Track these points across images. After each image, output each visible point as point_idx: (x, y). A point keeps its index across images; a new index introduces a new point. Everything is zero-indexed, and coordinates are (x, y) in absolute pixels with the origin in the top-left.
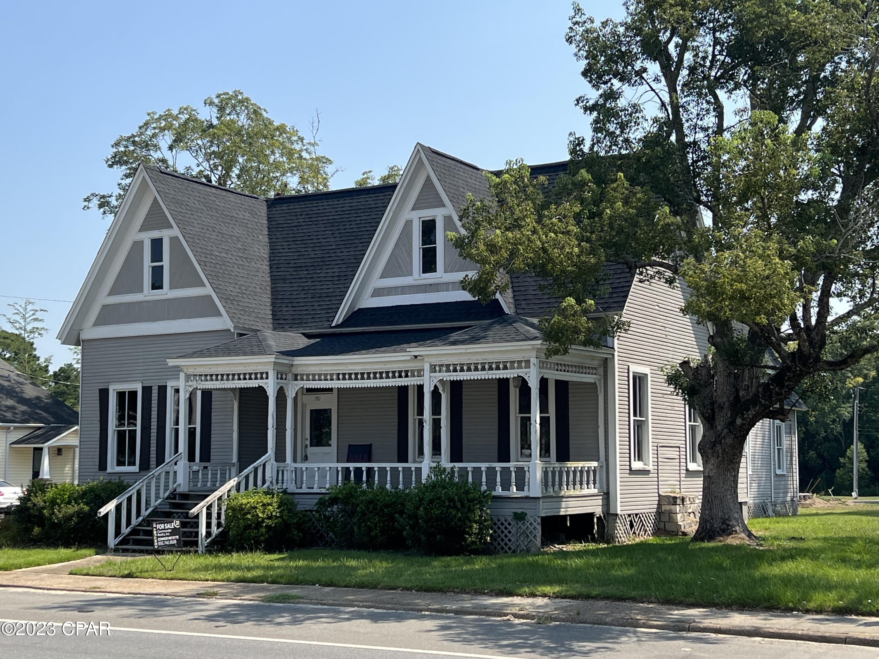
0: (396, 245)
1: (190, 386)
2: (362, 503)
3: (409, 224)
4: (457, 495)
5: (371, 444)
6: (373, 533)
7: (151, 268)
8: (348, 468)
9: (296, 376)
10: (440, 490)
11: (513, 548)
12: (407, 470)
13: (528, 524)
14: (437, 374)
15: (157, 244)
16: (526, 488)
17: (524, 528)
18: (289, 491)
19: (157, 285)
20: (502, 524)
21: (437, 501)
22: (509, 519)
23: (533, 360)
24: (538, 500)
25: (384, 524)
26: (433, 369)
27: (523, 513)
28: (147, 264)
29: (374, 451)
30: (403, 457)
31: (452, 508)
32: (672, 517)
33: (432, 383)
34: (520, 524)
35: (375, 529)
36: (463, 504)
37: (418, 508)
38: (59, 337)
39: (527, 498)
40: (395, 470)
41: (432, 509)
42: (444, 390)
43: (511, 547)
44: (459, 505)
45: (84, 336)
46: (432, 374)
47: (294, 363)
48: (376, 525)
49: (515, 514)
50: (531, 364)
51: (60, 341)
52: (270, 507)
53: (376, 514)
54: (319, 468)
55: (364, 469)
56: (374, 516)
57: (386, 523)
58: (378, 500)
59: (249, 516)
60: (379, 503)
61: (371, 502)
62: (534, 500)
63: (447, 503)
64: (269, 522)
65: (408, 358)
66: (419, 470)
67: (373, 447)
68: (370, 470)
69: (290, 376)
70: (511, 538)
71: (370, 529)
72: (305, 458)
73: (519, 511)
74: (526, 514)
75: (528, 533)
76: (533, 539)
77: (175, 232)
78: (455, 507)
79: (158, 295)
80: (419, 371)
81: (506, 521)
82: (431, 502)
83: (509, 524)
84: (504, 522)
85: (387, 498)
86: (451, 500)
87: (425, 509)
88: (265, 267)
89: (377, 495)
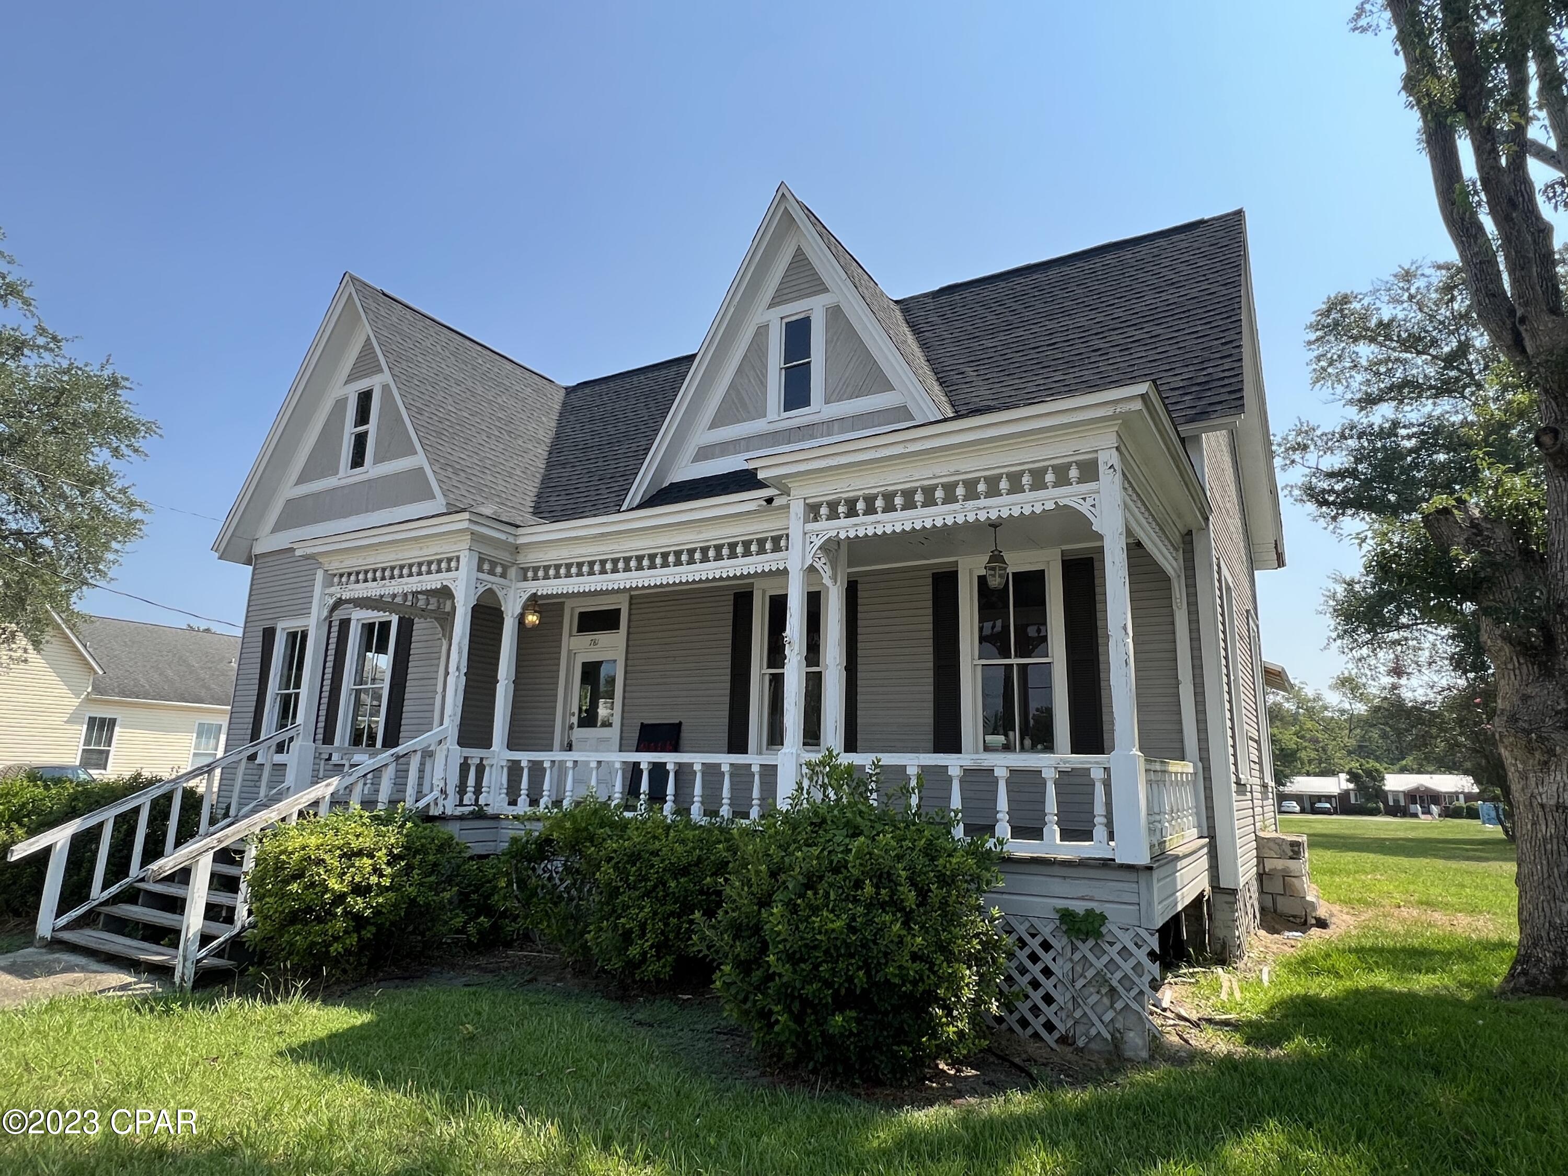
0: (740, 370)
1: (331, 595)
2: (609, 860)
3: (762, 331)
4: (899, 858)
5: (680, 723)
6: (634, 951)
7: (353, 437)
8: (636, 765)
9: (525, 570)
10: (840, 836)
11: (1061, 1028)
12: (741, 774)
13: (1113, 951)
14: (823, 524)
15: (365, 398)
16: (1100, 832)
17: (1099, 964)
18: (490, 811)
19: (358, 460)
20: (1022, 944)
21: (830, 877)
22: (1046, 931)
23: (1108, 457)
24: (1143, 877)
25: (666, 925)
26: (813, 511)
27: (1089, 913)
28: (349, 430)
29: (685, 734)
30: (738, 744)
31: (883, 906)
32: (1291, 885)
33: (808, 549)
34: (1085, 948)
35: (643, 935)
36: (923, 894)
37: (765, 902)
38: (216, 548)
39: (1106, 864)
40: (712, 771)
41: (815, 910)
42: (834, 578)
43: (1056, 1021)
44: (910, 897)
45: (258, 549)
46: (810, 526)
47: (521, 541)
48: (643, 926)
49: (1066, 916)
50: (1102, 468)
51: (217, 555)
52: (367, 861)
53: (648, 894)
54: (599, 762)
55: (670, 767)
56: (642, 898)
57: (673, 921)
58: (655, 853)
59: (294, 887)
60: (655, 860)
61: (634, 857)
62: (1133, 876)
63: (869, 889)
64: (358, 904)
65: (752, 506)
66: (770, 772)
67: (683, 728)
68: (683, 771)
69: (512, 572)
70: (1054, 993)
71: (627, 937)
72: (570, 747)
73: (1079, 907)
74: (1103, 918)
75: (1115, 983)
76: (1135, 1006)
77: (385, 377)
78: (895, 904)
79: (359, 475)
80: (776, 540)
81: (1033, 936)
82: (810, 882)
83: (1046, 946)
84: (1027, 938)
85: (679, 848)
86: (884, 878)
87: (791, 907)
88: (542, 451)
89: (655, 837)
